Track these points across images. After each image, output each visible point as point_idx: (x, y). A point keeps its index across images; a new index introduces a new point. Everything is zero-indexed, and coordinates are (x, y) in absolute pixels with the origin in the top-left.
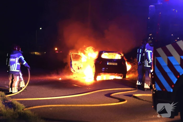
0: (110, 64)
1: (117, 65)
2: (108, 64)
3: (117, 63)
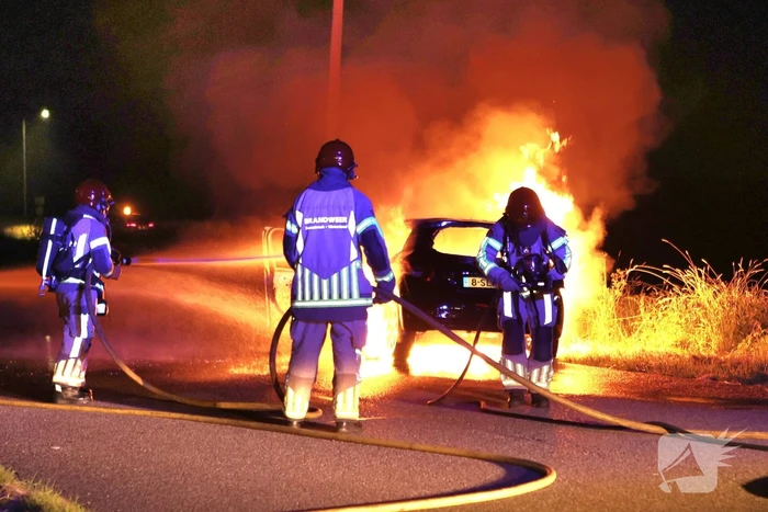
2: (467, 282)
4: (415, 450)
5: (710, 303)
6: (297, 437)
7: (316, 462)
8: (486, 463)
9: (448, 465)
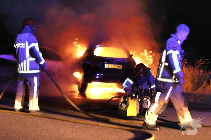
0: (110, 67)
1: (122, 68)
2: (106, 66)
3: (122, 66)
4: (99, 126)
5: (188, 74)
6: (55, 120)
7: (64, 130)
8: (126, 131)
9: (113, 132)
